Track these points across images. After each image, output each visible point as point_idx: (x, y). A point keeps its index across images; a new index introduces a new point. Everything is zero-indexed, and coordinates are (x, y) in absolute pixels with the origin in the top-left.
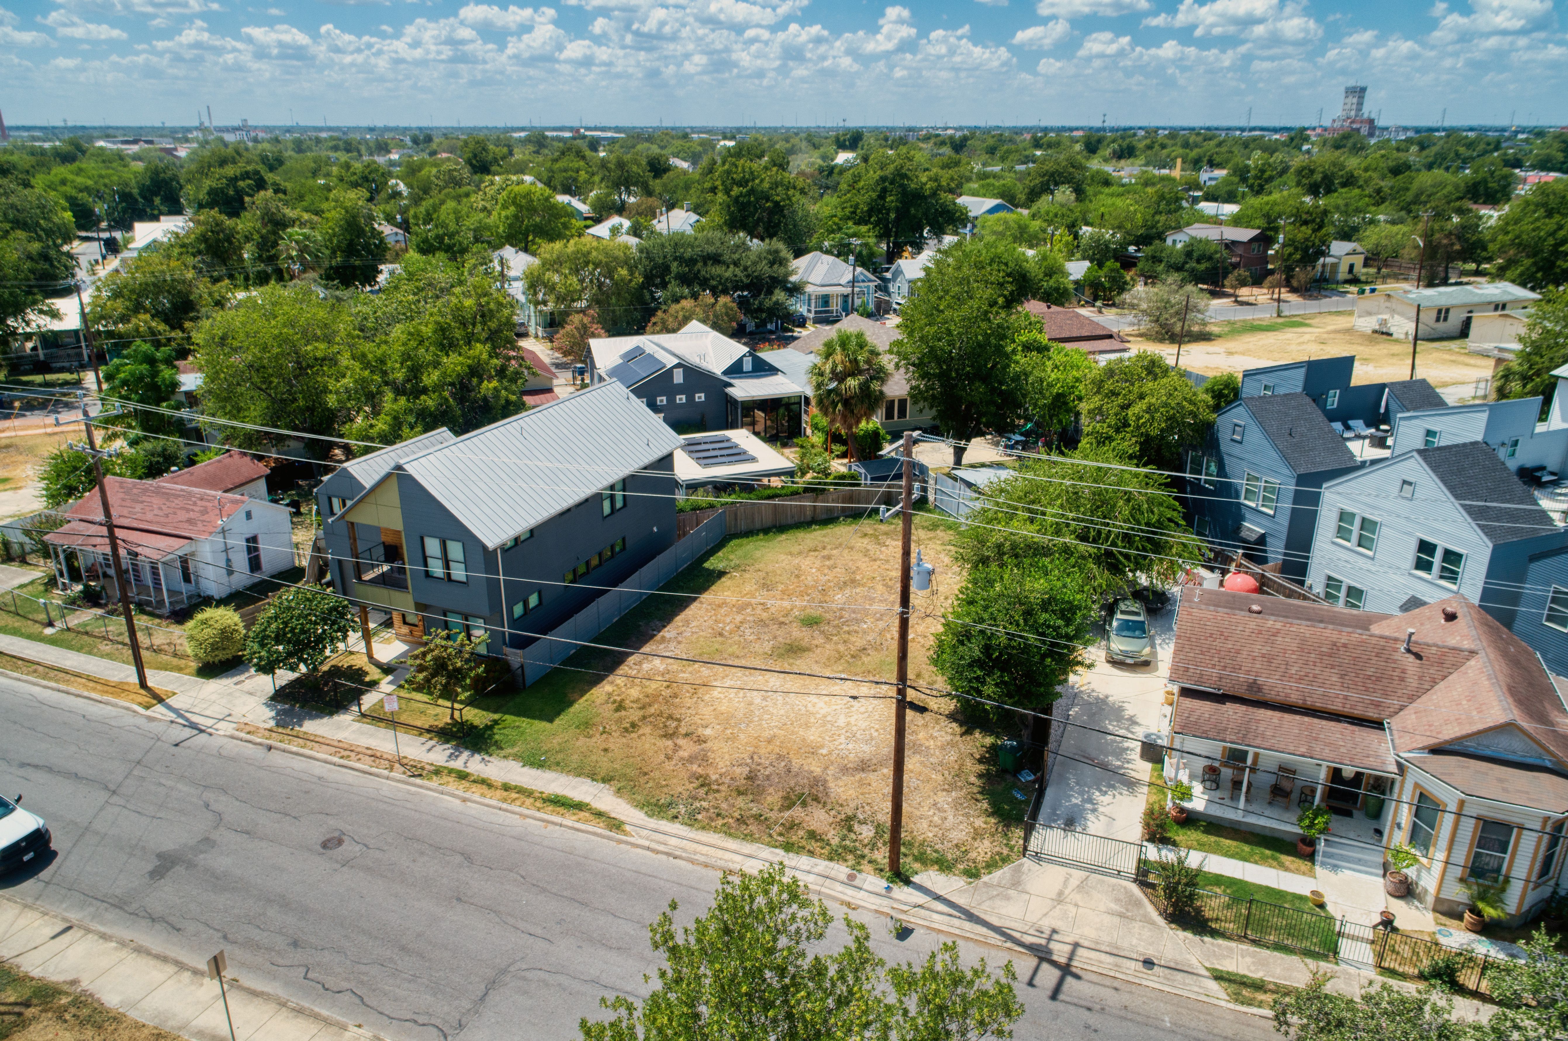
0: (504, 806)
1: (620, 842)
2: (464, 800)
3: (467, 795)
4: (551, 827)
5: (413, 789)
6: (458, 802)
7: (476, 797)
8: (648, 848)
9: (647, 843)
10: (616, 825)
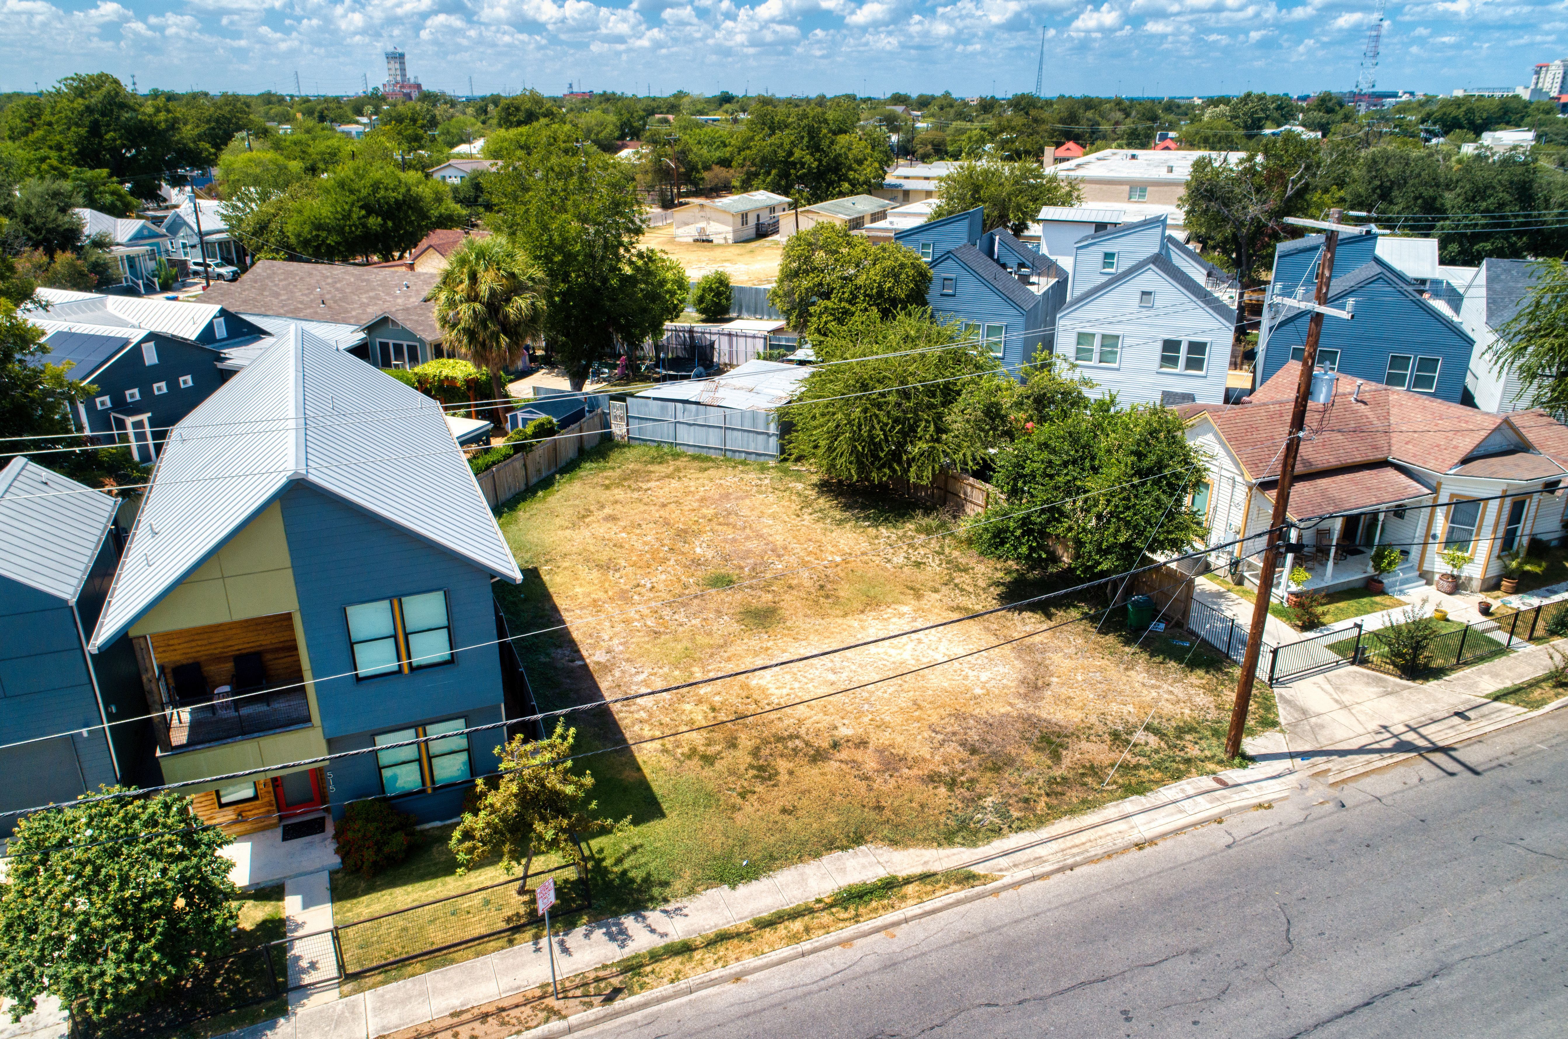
0: (806, 946)
1: (996, 892)
2: (737, 978)
3: (734, 967)
4: (898, 931)
5: (637, 1016)
6: (729, 987)
7: (750, 962)
8: (1034, 878)
9: (1027, 873)
10: (966, 878)
